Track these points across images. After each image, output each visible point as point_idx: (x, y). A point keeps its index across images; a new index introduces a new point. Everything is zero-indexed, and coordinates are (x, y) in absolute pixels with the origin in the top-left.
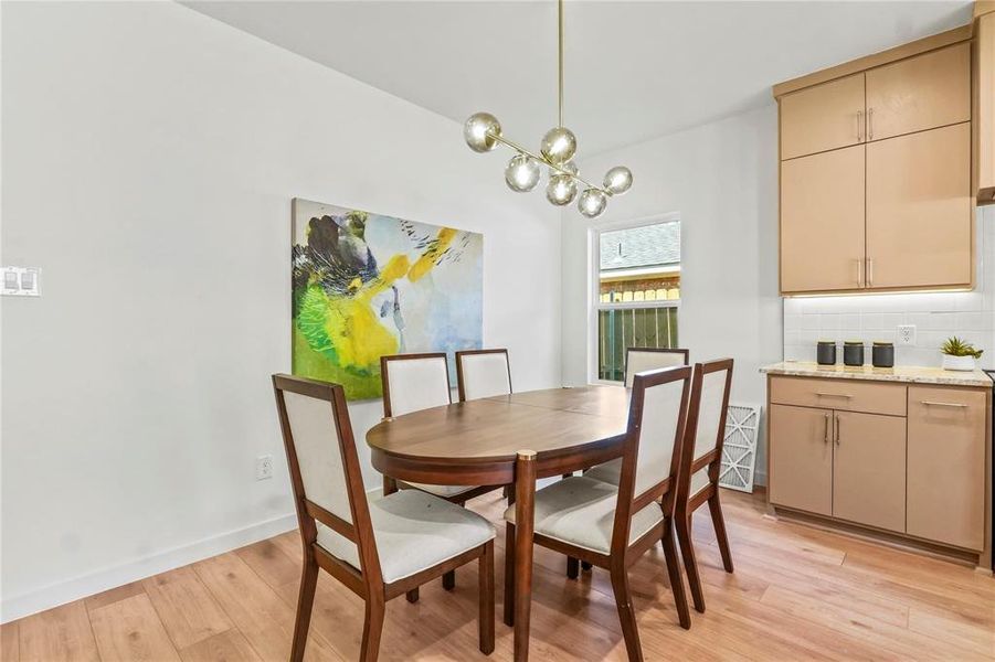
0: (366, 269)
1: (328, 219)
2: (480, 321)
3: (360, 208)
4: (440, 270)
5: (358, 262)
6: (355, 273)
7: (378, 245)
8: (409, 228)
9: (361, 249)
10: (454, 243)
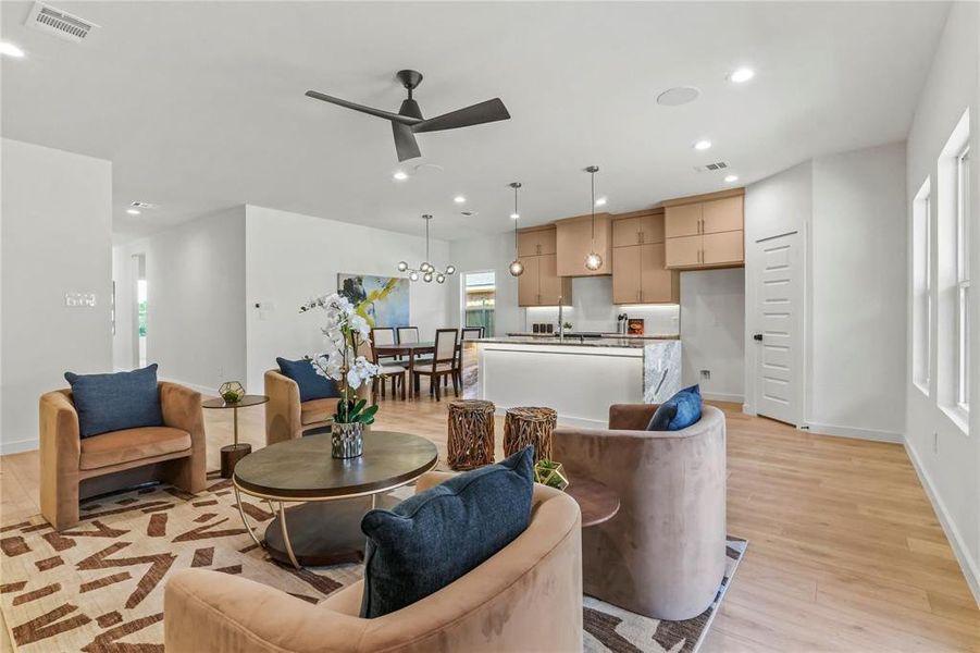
0: (363, 297)
1: (350, 280)
2: (408, 316)
3: (360, 274)
4: (391, 295)
5: (360, 294)
6: (359, 298)
7: (367, 288)
8: (378, 279)
9: (361, 289)
10: (397, 284)
